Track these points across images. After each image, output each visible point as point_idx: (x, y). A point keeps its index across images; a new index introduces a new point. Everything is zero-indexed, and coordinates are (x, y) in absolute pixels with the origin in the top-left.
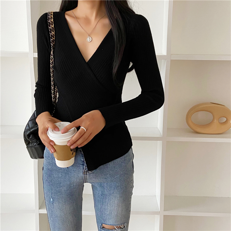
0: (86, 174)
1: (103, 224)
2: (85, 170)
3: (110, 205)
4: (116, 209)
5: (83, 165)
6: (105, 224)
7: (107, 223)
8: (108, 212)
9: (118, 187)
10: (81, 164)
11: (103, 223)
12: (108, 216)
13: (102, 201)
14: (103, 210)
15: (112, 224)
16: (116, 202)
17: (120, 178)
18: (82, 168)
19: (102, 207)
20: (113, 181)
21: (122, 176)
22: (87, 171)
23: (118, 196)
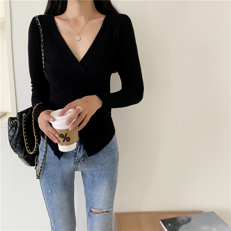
0: (78, 165)
1: (92, 209)
2: (77, 161)
3: (99, 191)
4: (103, 195)
5: (75, 156)
6: (94, 208)
7: (95, 208)
8: (96, 197)
9: (107, 175)
10: (73, 156)
11: (92, 207)
12: (97, 201)
13: (92, 187)
14: (93, 196)
15: (99, 208)
16: (104, 189)
17: (109, 167)
18: (73, 159)
19: (91, 193)
20: (102, 170)
21: (111, 165)
22: (78, 162)
23: (106, 183)
